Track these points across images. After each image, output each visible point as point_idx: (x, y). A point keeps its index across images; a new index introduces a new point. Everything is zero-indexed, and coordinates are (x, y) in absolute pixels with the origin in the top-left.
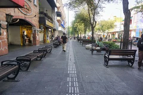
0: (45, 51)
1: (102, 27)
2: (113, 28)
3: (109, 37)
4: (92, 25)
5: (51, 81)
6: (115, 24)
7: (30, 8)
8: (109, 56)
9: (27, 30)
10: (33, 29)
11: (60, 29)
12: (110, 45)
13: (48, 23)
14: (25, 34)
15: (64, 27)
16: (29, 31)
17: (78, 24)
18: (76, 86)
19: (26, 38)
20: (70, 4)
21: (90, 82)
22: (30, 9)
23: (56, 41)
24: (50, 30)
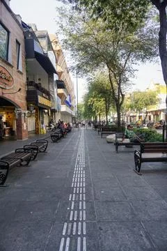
0: (34, 149)
1: (137, 103)
2: (155, 103)
3: (150, 119)
4: (117, 101)
5: (41, 201)
6: (157, 97)
7: (11, 77)
8: (141, 155)
9: (7, 113)
10: (17, 112)
11: (64, 108)
12: (148, 135)
13: (42, 100)
14: (4, 119)
15: (70, 106)
16: (11, 115)
17: (95, 99)
18: (82, 209)
19: (5, 126)
20: (79, 67)
21: (107, 201)
22: (11, 79)
23: (58, 130)
24: (46, 111)
